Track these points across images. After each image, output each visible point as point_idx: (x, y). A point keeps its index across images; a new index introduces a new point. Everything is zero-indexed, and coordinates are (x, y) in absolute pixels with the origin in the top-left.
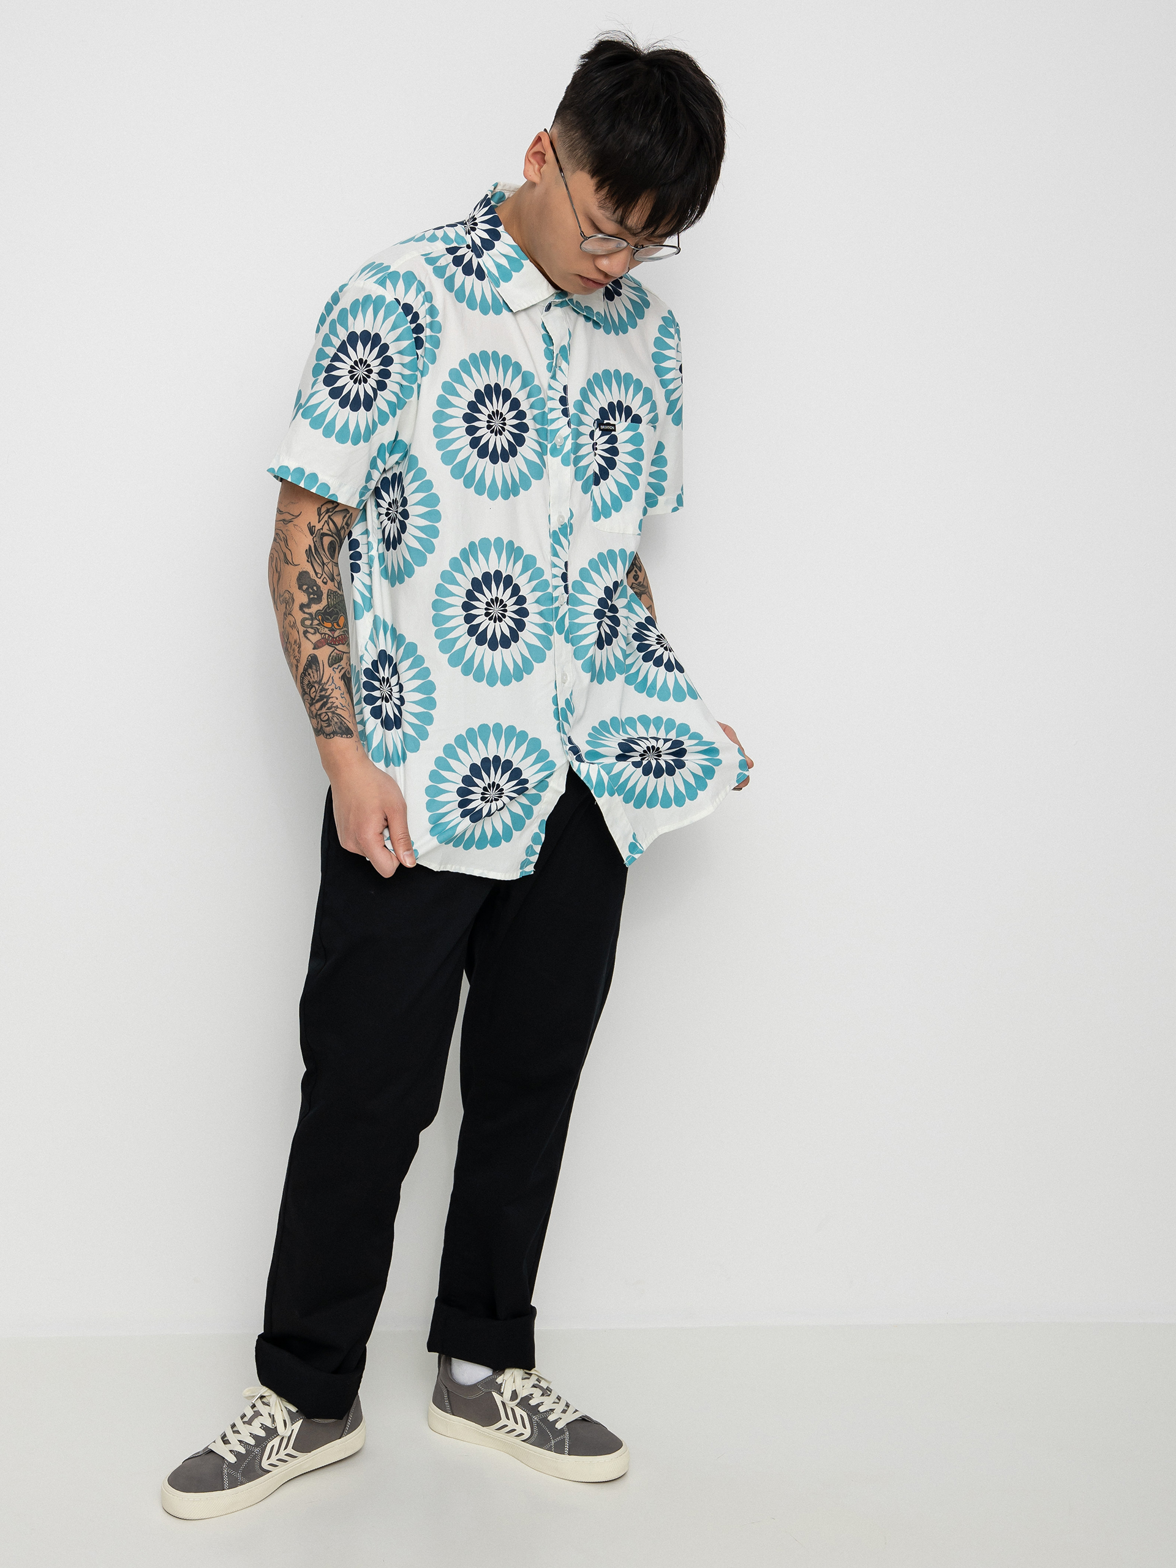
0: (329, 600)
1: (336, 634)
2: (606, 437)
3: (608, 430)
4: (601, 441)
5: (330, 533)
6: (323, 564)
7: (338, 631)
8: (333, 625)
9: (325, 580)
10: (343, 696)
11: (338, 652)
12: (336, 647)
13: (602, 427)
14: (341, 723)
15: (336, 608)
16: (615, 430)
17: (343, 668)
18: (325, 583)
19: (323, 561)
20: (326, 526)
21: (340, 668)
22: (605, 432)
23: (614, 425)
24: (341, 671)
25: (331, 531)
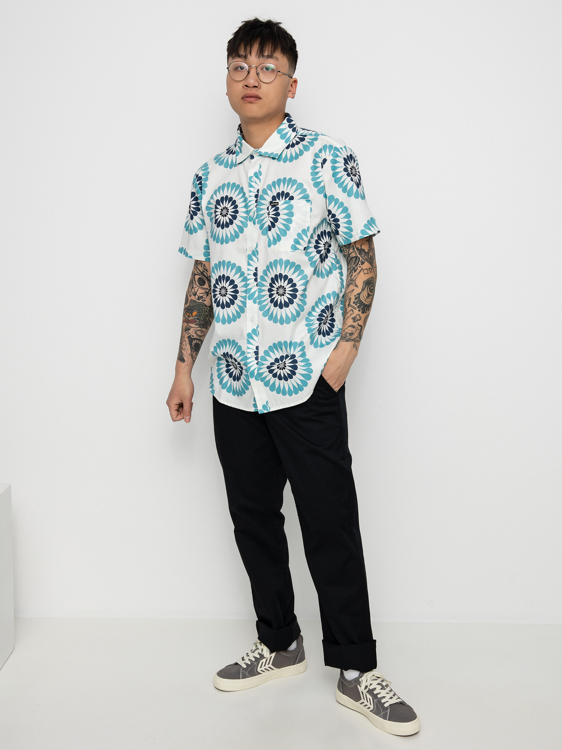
0: (190, 304)
1: (190, 319)
2: (273, 209)
3: (274, 204)
4: (272, 211)
5: (198, 274)
6: (193, 287)
7: (191, 318)
8: (189, 315)
9: (191, 295)
10: (186, 345)
11: (189, 326)
12: (189, 324)
13: (272, 204)
14: (181, 356)
15: (192, 307)
16: (278, 205)
17: (189, 333)
18: (190, 296)
19: (193, 286)
20: (196, 271)
21: (188, 333)
22: (273, 206)
23: (278, 203)
24: (188, 334)
25: (198, 273)
